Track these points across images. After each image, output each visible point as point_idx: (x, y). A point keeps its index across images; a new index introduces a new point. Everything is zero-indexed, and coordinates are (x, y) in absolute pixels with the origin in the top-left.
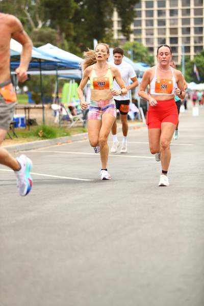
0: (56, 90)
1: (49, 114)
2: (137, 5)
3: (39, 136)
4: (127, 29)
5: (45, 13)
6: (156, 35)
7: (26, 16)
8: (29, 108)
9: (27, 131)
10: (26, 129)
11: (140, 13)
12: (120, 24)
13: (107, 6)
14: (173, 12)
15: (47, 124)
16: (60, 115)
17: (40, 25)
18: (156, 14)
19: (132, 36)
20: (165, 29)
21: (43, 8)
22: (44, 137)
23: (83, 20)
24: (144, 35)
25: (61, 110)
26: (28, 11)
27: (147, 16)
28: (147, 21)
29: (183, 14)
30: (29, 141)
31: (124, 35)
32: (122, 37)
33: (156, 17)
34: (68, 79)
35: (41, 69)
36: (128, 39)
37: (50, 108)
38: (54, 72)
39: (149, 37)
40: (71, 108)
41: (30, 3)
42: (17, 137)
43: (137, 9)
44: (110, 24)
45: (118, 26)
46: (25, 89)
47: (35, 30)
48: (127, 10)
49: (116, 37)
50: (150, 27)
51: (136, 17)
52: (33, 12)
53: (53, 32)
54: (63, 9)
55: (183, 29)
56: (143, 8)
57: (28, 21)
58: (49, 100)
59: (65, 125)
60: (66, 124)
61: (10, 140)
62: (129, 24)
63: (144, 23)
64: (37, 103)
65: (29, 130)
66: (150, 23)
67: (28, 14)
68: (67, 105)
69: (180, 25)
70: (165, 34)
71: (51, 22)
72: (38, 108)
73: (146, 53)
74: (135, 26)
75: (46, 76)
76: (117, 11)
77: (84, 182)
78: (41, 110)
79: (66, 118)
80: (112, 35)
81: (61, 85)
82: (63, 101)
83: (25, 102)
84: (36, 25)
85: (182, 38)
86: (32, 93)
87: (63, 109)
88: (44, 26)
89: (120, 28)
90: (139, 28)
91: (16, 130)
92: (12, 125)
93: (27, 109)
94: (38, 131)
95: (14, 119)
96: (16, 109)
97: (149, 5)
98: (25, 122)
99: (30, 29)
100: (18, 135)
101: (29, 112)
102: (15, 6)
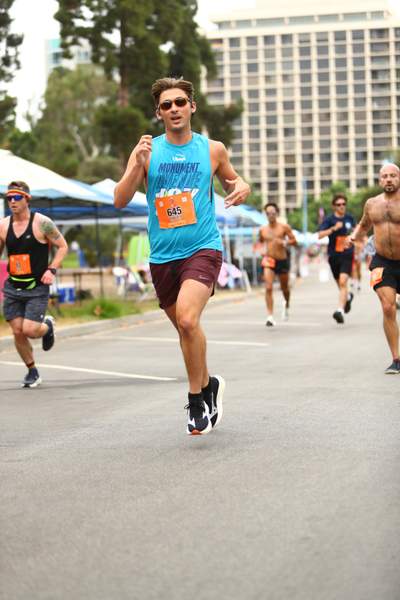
0: (119, 247)
1: (109, 283)
2: (236, 121)
3: (92, 313)
5: (103, 135)
6: (264, 165)
7: (74, 139)
8: (80, 274)
9: (77, 309)
10: (76, 304)
11: (240, 134)
14: (288, 132)
15: (107, 298)
16: (126, 284)
17: (96, 152)
18: (263, 134)
20: (277, 156)
21: (100, 128)
22: (103, 316)
24: (246, 166)
25: (127, 275)
26: (78, 132)
27: (250, 137)
28: (250, 144)
29: (303, 134)
30: (81, 322)
33: (263, 139)
34: (137, 231)
35: (97, 217)
37: (111, 273)
38: (115, 221)
39: (255, 167)
40: (142, 273)
41: (80, 121)
42: (63, 317)
43: (236, 128)
46: (75, 246)
47: (89, 159)
48: (223, 129)
50: (255, 153)
51: (234, 138)
52: (84, 134)
53: (113, 163)
54: (130, 129)
55: (303, 156)
56: (245, 126)
57: (77, 147)
58: (110, 262)
59: (133, 298)
60: (135, 296)
63: (246, 148)
64: (92, 266)
65: (81, 305)
66: (255, 147)
67: (79, 139)
68: (135, 269)
69: (298, 151)
70: (276, 162)
71: (111, 148)
72: (95, 274)
74: (234, 151)
75: (105, 227)
77: (163, 382)
78: (97, 277)
79: (135, 288)
81: (127, 239)
82: (130, 263)
83: (74, 265)
84: (90, 152)
85: (303, 169)
86: (86, 251)
87: (131, 276)
88: (101, 154)
90: (238, 154)
91: (62, 306)
92: (55, 300)
93: (77, 275)
94: (94, 308)
95: (58, 291)
96: (61, 275)
97: (254, 121)
98: (74, 294)
99: (81, 159)
100: (66, 313)
101: (80, 280)
102: (58, 126)
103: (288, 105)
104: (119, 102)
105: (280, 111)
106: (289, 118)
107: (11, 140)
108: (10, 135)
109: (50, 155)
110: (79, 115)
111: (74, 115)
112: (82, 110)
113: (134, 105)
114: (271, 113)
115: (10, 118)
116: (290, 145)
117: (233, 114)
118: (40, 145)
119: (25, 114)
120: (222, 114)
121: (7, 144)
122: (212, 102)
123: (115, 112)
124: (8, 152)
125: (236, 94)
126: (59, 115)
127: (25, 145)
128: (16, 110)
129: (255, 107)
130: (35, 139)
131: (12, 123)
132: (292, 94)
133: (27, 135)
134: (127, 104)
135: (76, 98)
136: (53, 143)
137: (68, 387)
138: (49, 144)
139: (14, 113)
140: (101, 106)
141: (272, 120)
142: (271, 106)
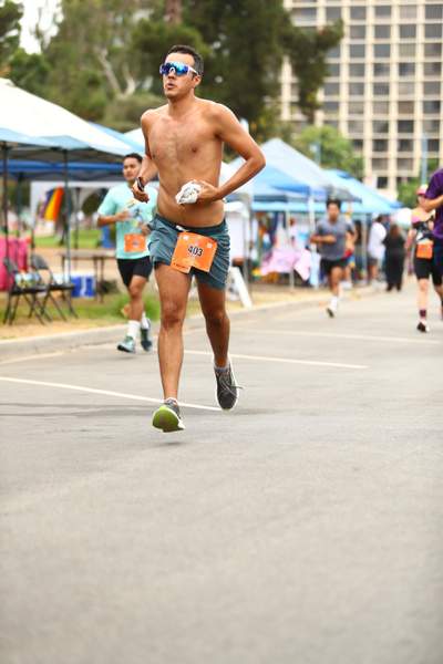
2: (332, 51)
3: (119, 314)
4: (309, 100)
5: (143, 63)
6: (369, 115)
7: (101, 67)
8: (102, 258)
9: (98, 306)
10: (96, 300)
11: (336, 70)
12: (296, 90)
13: (270, 51)
17: (132, 86)
18: (369, 71)
19: (320, 116)
20: (388, 103)
21: (138, 53)
23: (219, 80)
24: (343, 115)
26: (108, 58)
27: (351, 74)
28: (350, 84)
29: (426, 74)
30: (101, 326)
31: (304, 113)
32: (299, 116)
33: (369, 77)
36: (311, 120)
39: (356, 117)
41: (111, 42)
42: (76, 317)
43: (331, 61)
44: (275, 89)
45: (292, 94)
47: (121, 97)
48: (312, 61)
49: (286, 115)
50: (357, 98)
51: (328, 75)
52: (117, 60)
53: (156, 103)
55: (425, 104)
56: (344, 58)
57: (106, 78)
61: (62, 323)
62: (314, 90)
63: (344, 90)
65: (102, 302)
66: (358, 89)
67: (108, 66)
69: (419, 96)
70: (387, 112)
71: (154, 83)
73: (349, 150)
74: (326, 94)
76: (291, 62)
80: (279, 113)
84: (124, 87)
85: (424, 121)
88: (139, 90)
89: (296, 98)
90: (333, 98)
91: (76, 302)
92: (66, 293)
93: (98, 259)
94: (121, 306)
95: (71, 280)
96: (76, 259)
97: (358, 51)
98: (94, 286)
99: (110, 96)
100: (79, 313)
101: (102, 268)
102: (80, 48)
103: (407, 31)
104: (167, 18)
105: (395, 38)
106: (408, 49)
107: (12, 65)
108: (11, 58)
109: (67, 89)
110: (110, 32)
111: (103, 34)
112: (115, 27)
113: (189, 23)
114: (383, 41)
115: (13, 33)
116: (408, 88)
117: (328, 40)
118: (52, 73)
119: (34, 29)
120: (312, 40)
121: (7, 70)
122: (299, 22)
123: (160, 31)
124: (8, 81)
125: (333, 12)
126: (82, 32)
127: (31, 73)
128: (21, 22)
129: (360, 32)
130: (46, 65)
131: (14, 41)
132: (415, 16)
133: (35, 59)
134: (178, 21)
135: (106, 9)
136: (72, 72)
137: (79, 415)
138: (66, 72)
139: (18, 27)
140: (142, 21)
141: (382, 51)
142: (382, 31)
